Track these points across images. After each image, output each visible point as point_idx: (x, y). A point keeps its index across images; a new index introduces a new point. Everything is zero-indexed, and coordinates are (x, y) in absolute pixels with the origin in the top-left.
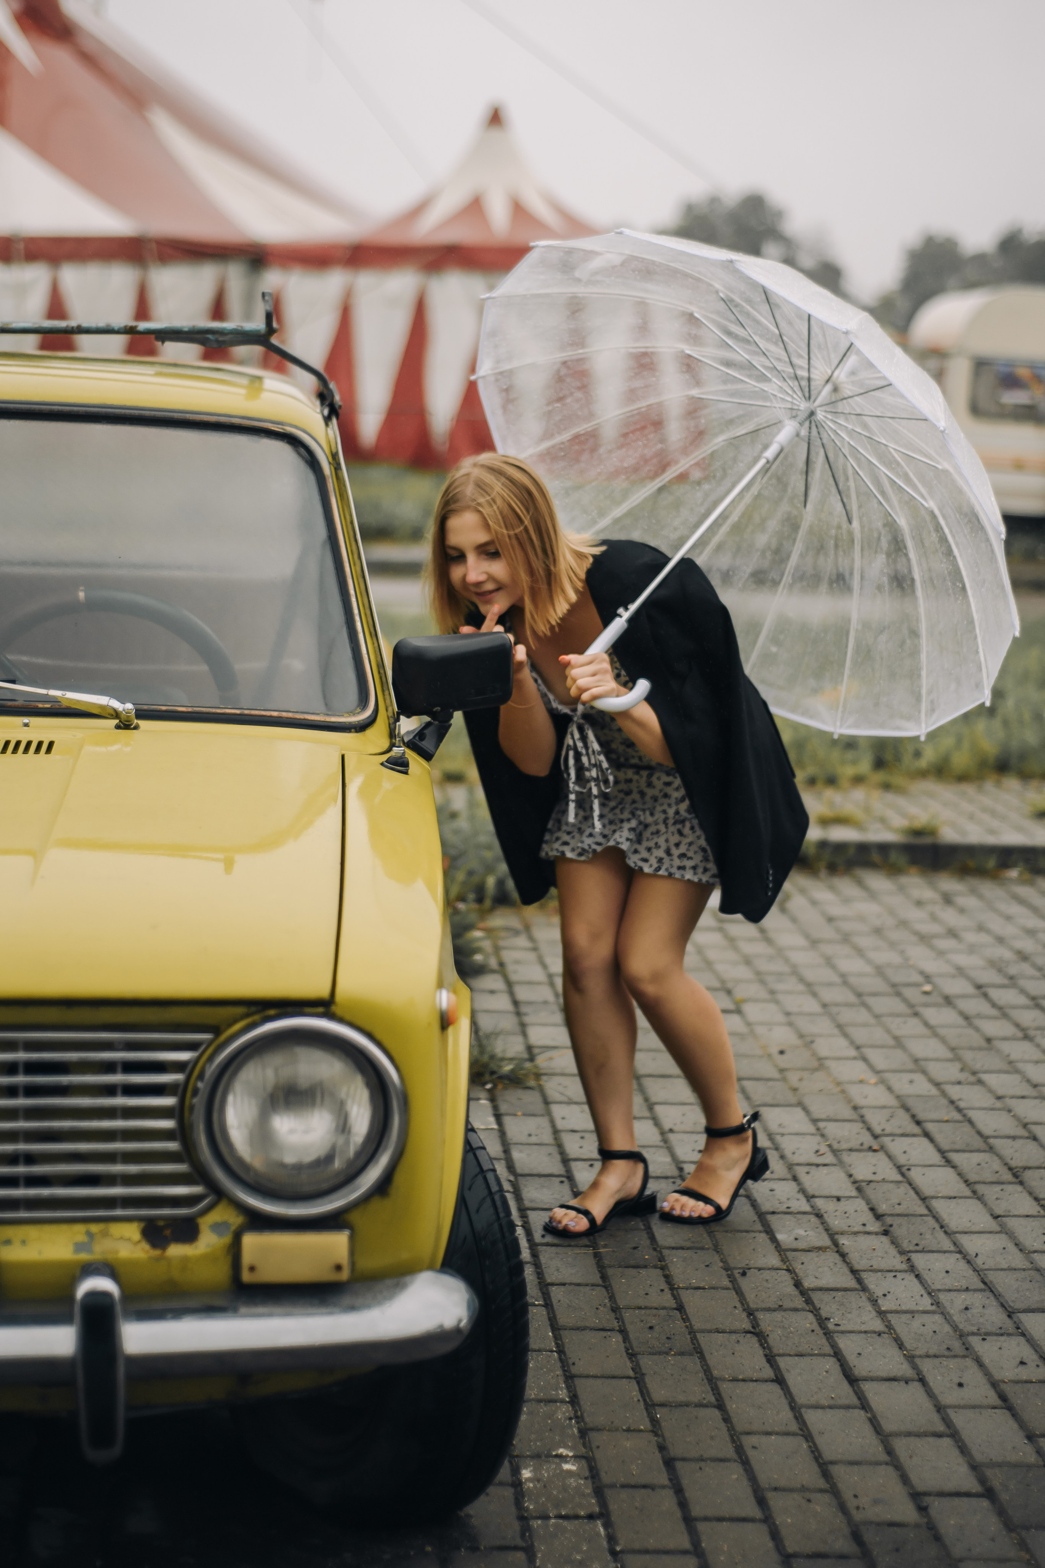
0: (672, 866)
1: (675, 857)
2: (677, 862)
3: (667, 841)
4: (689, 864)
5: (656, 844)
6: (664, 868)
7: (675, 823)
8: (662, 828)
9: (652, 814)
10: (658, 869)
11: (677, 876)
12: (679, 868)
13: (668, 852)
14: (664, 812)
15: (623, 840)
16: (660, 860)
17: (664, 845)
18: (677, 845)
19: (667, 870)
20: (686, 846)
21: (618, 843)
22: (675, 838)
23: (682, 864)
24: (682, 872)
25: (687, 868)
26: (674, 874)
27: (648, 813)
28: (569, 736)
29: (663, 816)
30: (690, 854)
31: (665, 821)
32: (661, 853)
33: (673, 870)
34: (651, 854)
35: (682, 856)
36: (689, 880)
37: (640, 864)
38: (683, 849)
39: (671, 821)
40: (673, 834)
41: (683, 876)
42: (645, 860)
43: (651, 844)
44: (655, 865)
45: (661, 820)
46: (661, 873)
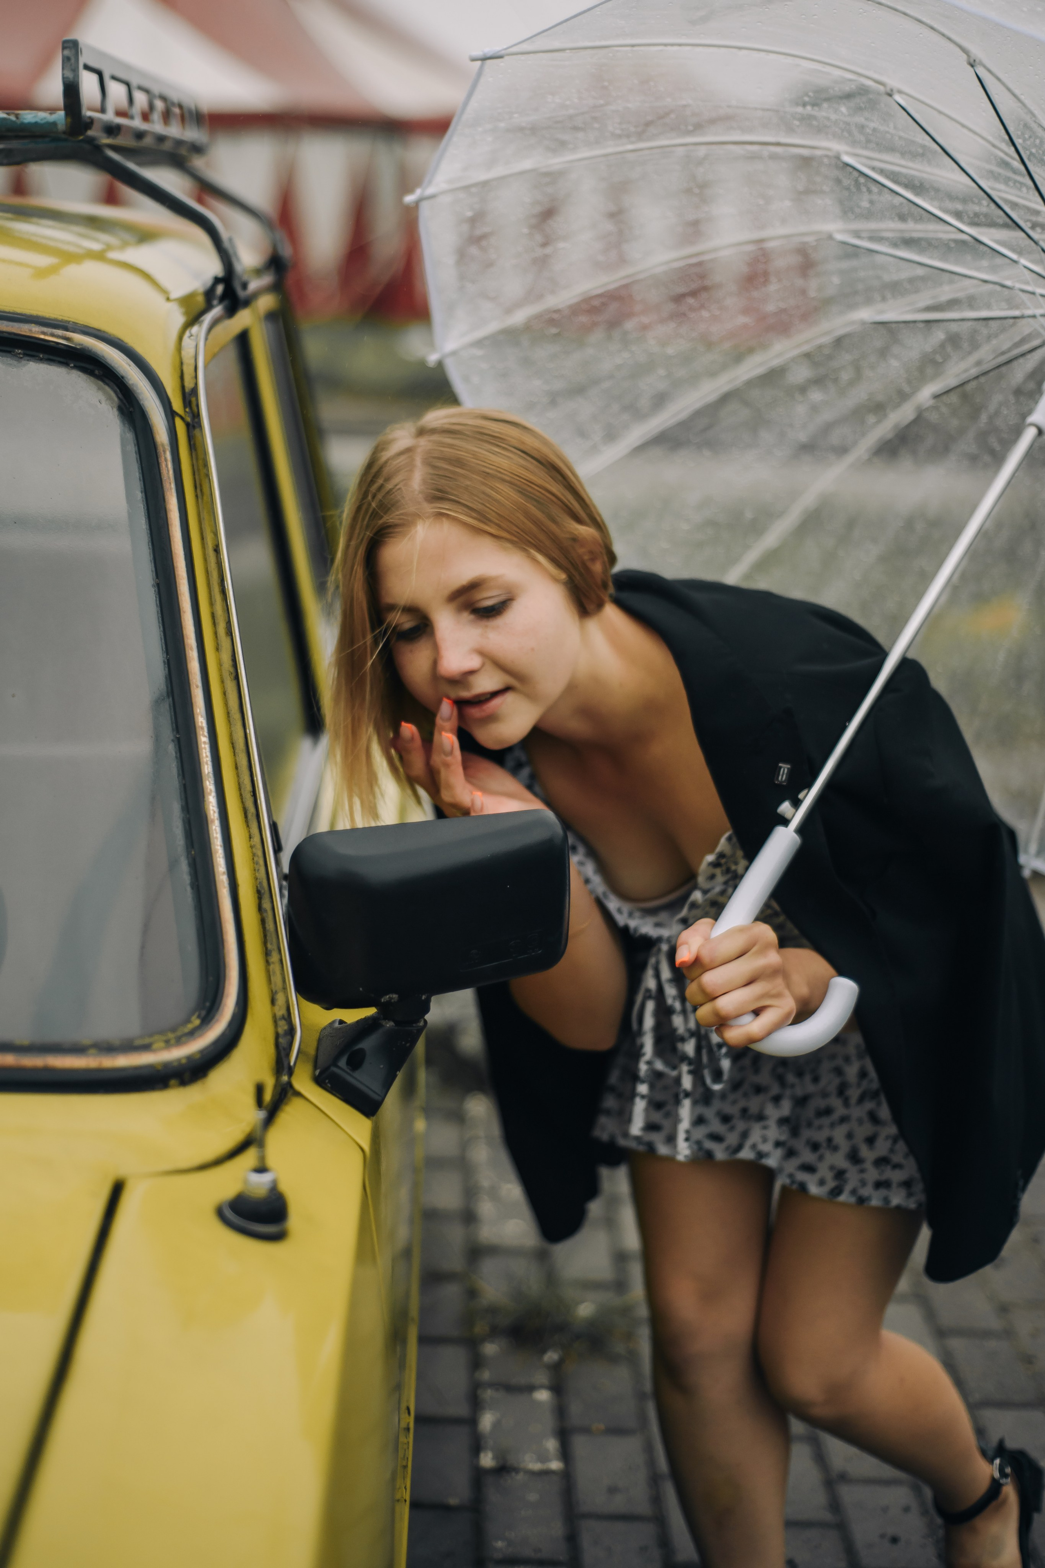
0: (863, 1183)
1: (868, 1165)
2: (872, 1174)
3: (850, 1136)
4: (897, 1176)
5: (830, 1140)
6: (848, 1188)
7: (861, 1100)
8: (836, 1102)
9: (816, 1080)
10: (836, 1192)
11: (876, 1202)
12: (878, 1185)
13: (854, 1157)
14: (839, 1071)
15: (767, 1147)
16: (840, 1175)
17: (845, 1146)
18: (871, 1141)
19: (854, 1192)
20: (889, 1143)
21: (761, 1155)
22: (868, 1129)
23: (884, 1177)
24: (883, 1192)
25: (894, 1185)
26: (868, 1199)
27: (808, 1078)
28: (650, 972)
29: (837, 1081)
30: (897, 1158)
31: (842, 1090)
32: (839, 1160)
33: (866, 1192)
34: (821, 1158)
35: (881, 1162)
36: (898, 1208)
37: (801, 1176)
38: (882, 1147)
39: (854, 1094)
40: (860, 1121)
41: (886, 1200)
42: (809, 1168)
43: (820, 1136)
44: (831, 1184)
45: (833, 1088)
46: (843, 1198)
